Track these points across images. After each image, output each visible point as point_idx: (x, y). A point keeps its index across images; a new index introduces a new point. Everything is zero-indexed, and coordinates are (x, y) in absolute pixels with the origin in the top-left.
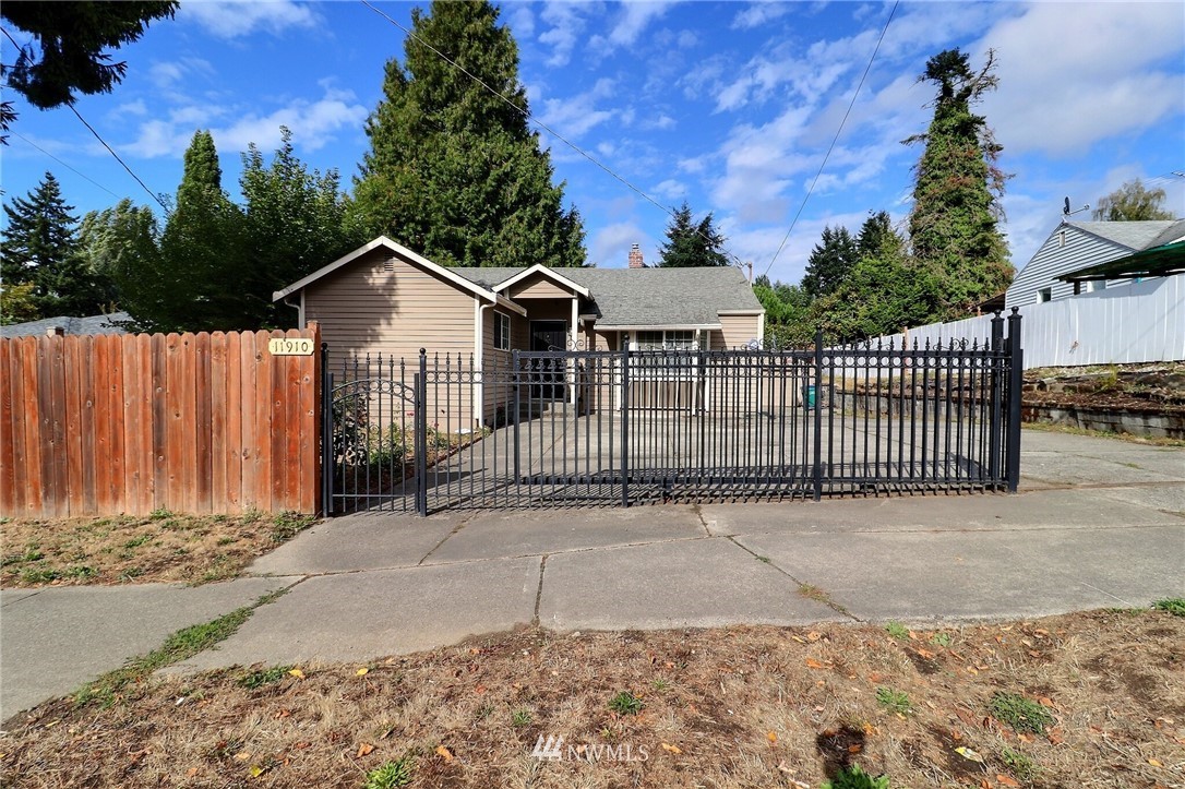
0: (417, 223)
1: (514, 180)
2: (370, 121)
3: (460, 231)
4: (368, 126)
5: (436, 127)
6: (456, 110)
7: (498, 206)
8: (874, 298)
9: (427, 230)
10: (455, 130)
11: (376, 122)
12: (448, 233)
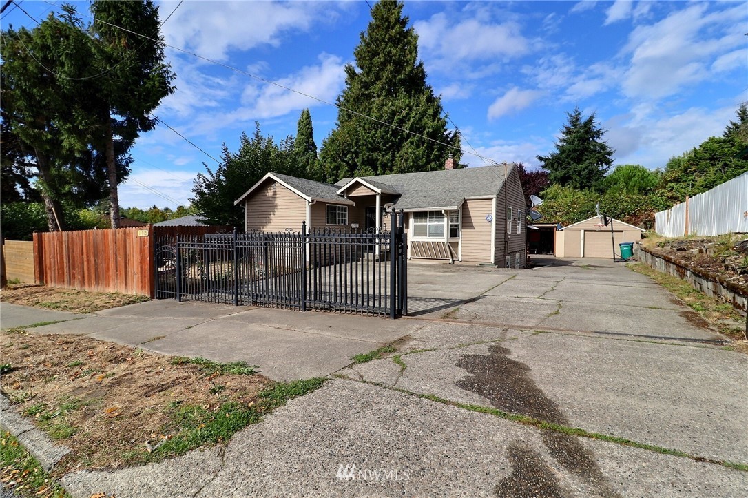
0: (352, 153)
1: (409, 120)
2: (339, 100)
3: (375, 155)
4: (338, 103)
5: (369, 97)
6: (379, 85)
7: (399, 137)
8: (712, 170)
9: (357, 157)
10: (378, 96)
11: (342, 99)
12: (367, 157)
